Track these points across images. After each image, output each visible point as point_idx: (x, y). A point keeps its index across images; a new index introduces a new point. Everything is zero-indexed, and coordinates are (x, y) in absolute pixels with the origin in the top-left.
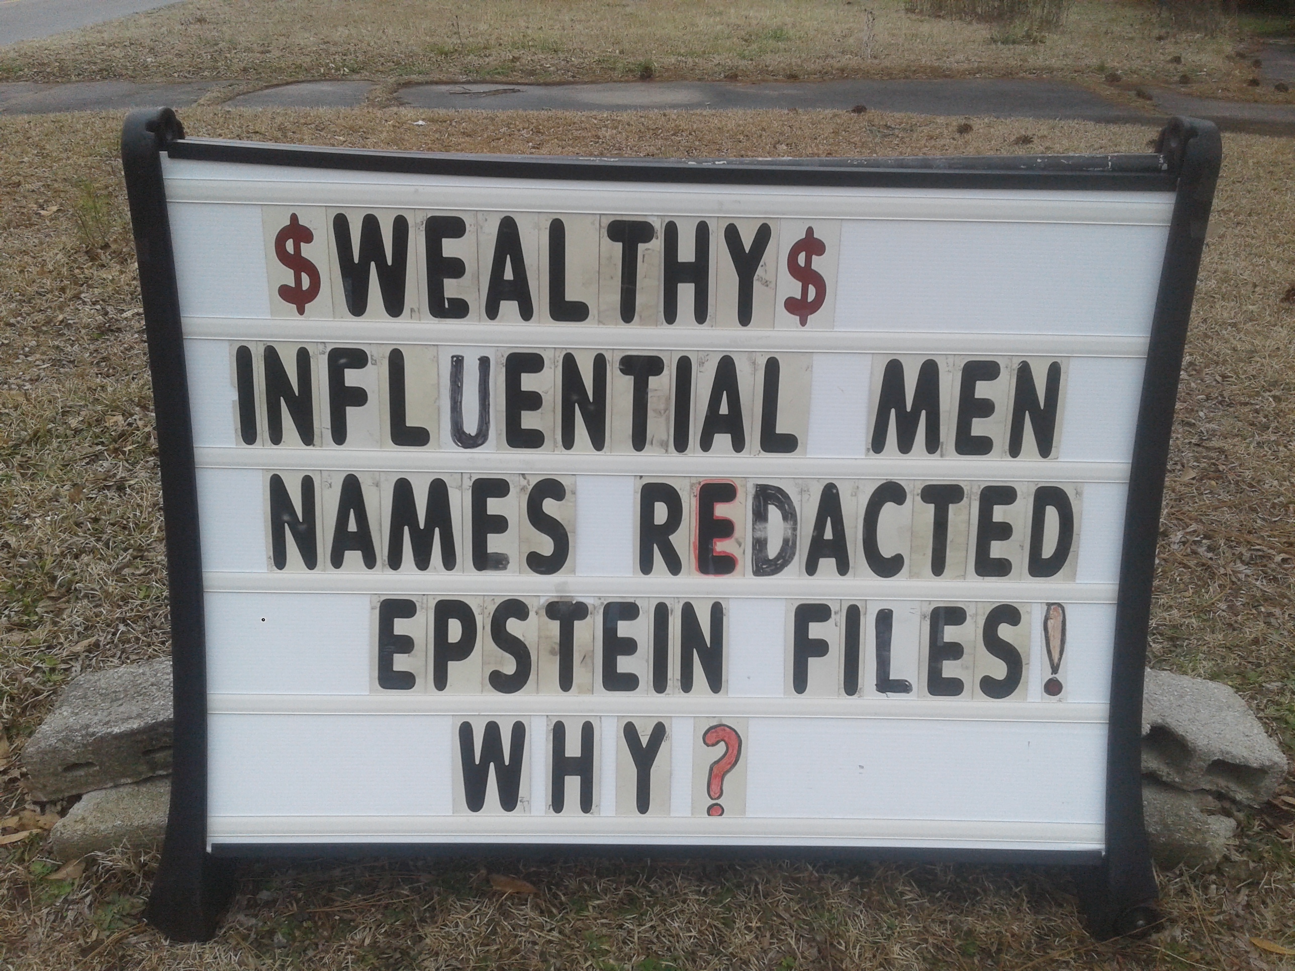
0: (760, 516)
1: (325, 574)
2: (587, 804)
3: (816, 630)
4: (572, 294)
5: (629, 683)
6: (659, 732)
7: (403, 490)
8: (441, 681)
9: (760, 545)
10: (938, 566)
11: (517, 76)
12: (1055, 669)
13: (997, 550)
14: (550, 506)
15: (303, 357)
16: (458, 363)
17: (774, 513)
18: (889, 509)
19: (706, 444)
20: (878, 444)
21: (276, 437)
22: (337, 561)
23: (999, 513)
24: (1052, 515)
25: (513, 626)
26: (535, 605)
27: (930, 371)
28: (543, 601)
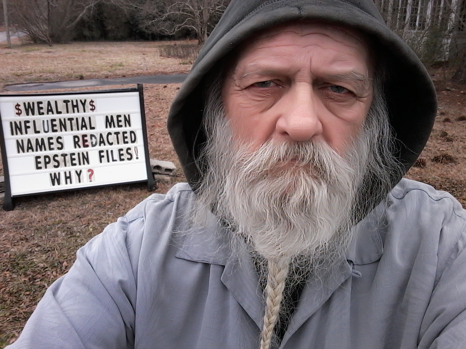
0: (91, 139)
1: (26, 153)
2: (71, 183)
3: (102, 154)
4: (59, 111)
5: (75, 164)
6: (81, 171)
7: (37, 140)
8: (46, 167)
9: (92, 143)
10: (118, 143)
11: (42, 81)
12: (137, 155)
13: (126, 140)
14: (60, 140)
15: (20, 122)
16: (43, 121)
17: (93, 138)
18: (110, 136)
19: (82, 129)
20: (107, 127)
21: (17, 134)
22: (28, 151)
23: (125, 135)
24: (133, 135)
25: (56, 158)
26: (59, 155)
27: (112, 117)
28: (61, 154)
